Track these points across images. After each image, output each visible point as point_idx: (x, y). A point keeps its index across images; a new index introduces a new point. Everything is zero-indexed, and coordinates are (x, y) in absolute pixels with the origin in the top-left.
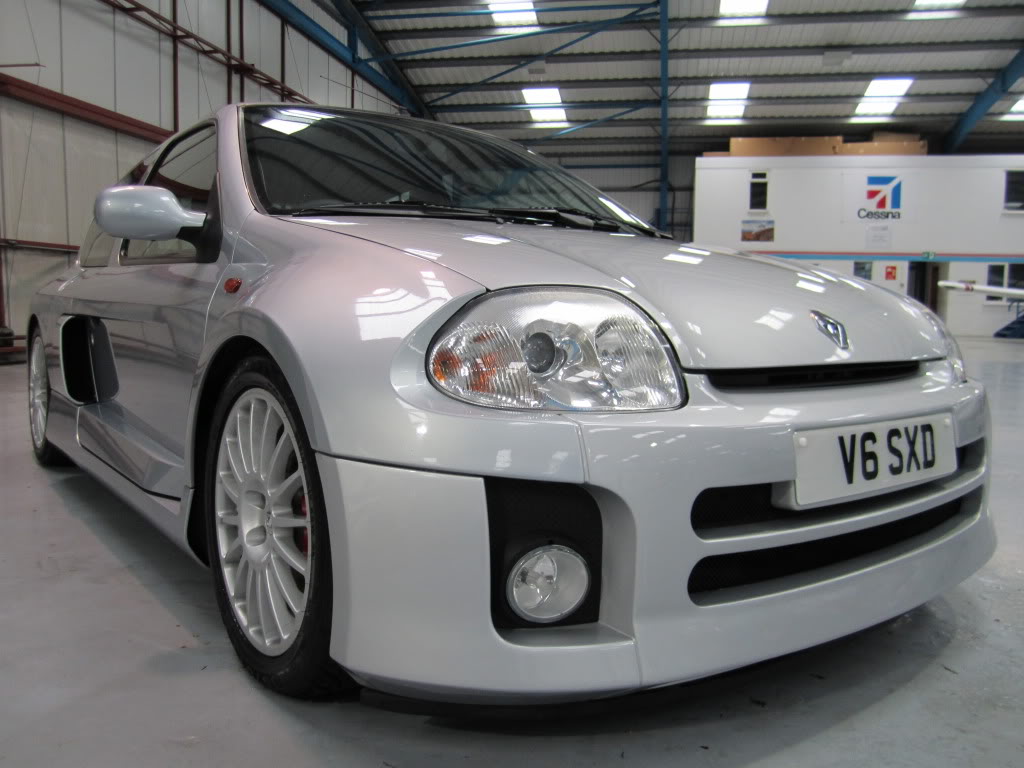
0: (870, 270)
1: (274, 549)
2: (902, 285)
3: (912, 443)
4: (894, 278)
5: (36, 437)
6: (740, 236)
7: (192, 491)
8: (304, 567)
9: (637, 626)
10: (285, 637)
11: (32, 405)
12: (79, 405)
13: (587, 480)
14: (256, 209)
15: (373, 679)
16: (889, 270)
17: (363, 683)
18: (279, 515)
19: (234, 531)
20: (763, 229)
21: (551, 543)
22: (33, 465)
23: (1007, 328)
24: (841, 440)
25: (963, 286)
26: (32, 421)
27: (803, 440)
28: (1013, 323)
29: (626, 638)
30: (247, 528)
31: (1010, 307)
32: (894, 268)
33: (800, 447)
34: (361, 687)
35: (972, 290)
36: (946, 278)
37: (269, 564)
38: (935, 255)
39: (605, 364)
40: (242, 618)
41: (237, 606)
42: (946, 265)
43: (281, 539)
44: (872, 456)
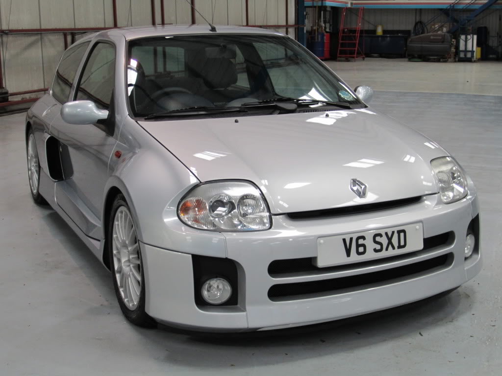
1: (131, 270)
3: (390, 240)
5: (32, 188)
7: (104, 240)
8: (139, 279)
9: (247, 308)
10: (135, 303)
11: (29, 169)
12: (56, 182)
13: (227, 257)
14: (129, 115)
15: (162, 321)
17: (158, 322)
18: (133, 258)
19: (119, 260)
21: (216, 277)
22: (31, 202)
24: (344, 240)
26: (30, 178)
27: (322, 241)
29: (243, 311)
30: (123, 260)
33: (320, 244)
34: (158, 323)
37: (130, 276)
39: (246, 209)
40: (122, 294)
41: (121, 290)
43: (134, 267)
44: (364, 246)
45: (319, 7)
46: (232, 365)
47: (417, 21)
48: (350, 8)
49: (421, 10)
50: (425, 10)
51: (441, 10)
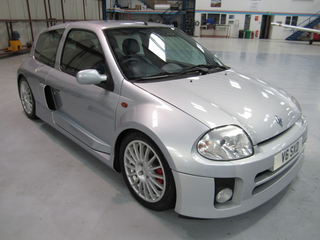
0: (250, 18)
1: (150, 180)
2: (260, 23)
3: (295, 148)
4: (257, 20)
5: (26, 110)
6: (210, 5)
7: (114, 154)
11: (22, 100)
12: (52, 111)
13: (236, 177)
14: (125, 78)
16: (256, 18)
20: (218, 3)
23: (289, 37)
24: (282, 154)
25: (278, 24)
26: (24, 105)
28: (292, 35)
30: (138, 171)
31: (291, 30)
32: (258, 17)
35: (281, 26)
36: (273, 22)
38: (271, 13)
42: (273, 16)
43: (152, 178)
44: (288, 155)
45: (112, 12)
46: (229, 234)
47: (150, 19)
48: (123, 13)
49: (151, 14)
50: (152, 14)
51: (159, 14)
